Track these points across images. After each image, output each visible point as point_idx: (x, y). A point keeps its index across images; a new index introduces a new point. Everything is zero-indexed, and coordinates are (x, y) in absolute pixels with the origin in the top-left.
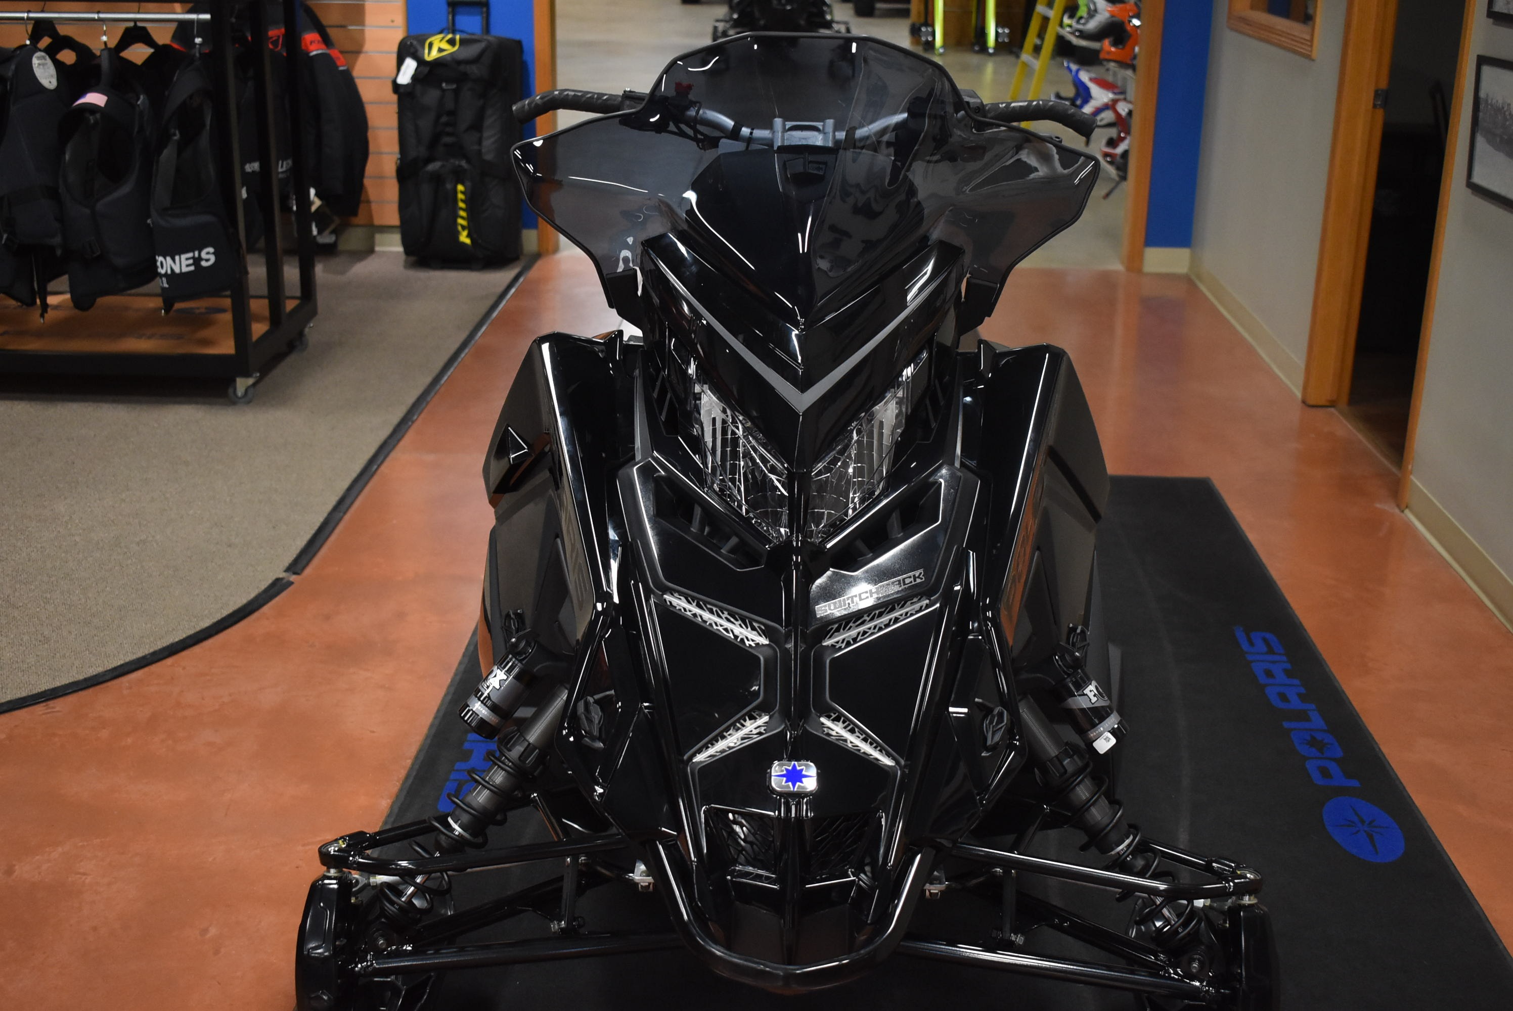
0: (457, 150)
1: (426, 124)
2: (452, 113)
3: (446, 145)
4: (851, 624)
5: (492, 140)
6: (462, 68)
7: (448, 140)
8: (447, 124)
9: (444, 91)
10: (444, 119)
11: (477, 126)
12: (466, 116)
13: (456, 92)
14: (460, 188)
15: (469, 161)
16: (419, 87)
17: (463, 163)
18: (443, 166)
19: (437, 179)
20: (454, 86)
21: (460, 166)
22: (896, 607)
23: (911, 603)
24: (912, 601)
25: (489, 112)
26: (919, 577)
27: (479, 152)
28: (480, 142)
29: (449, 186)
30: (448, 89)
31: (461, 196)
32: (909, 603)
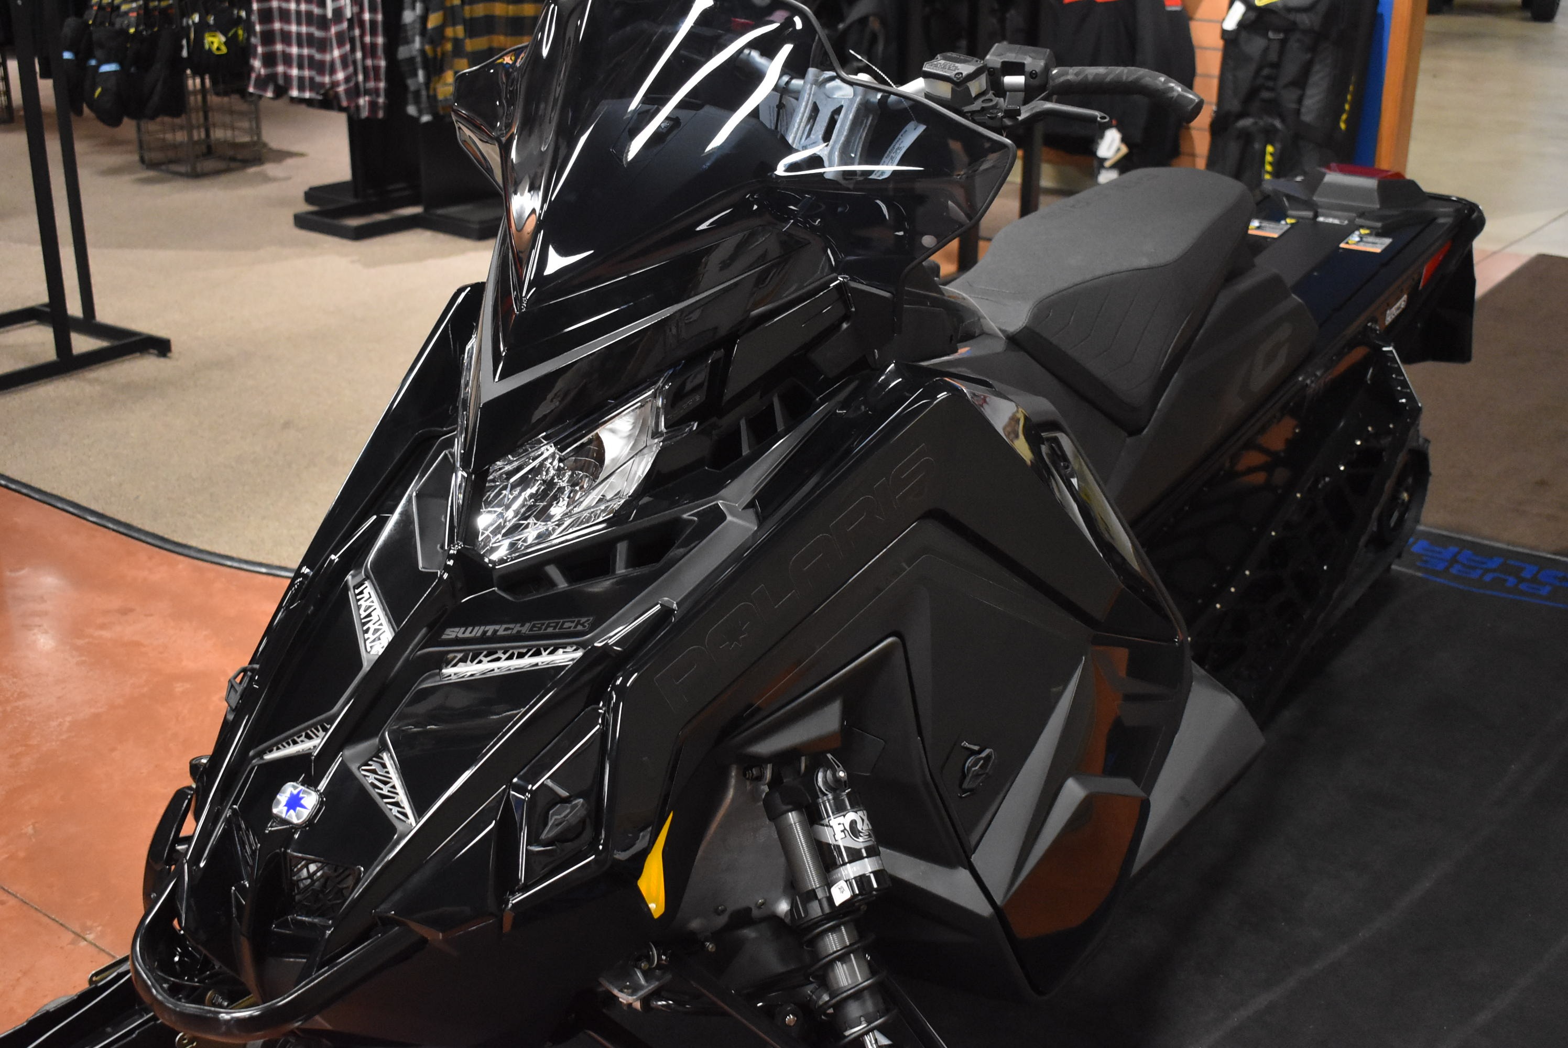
0: (1273, 107)
1: (1245, 75)
2: (1276, 66)
3: (1264, 101)
4: (481, 657)
5: (1317, 98)
6: (1292, 16)
7: (1265, 95)
8: (1269, 78)
9: (1270, 40)
10: (1266, 72)
11: (1301, 82)
12: (1290, 70)
13: (1283, 42)
14: (1270, 149)
15: (1283, 121)
16: (1244, 34)
17: (1278, 124)
18: (1255, 123)
19: (1246, 137)
20: (1281, 36)
21: (1273, 126)
22: (543, 652)
23: (564, 652)
24: (565, 650)
25: (1317, 67)
26: (583, 625)
27: (1298, 112)
28: (1300, 100)
29: (1257, 146)
30: (1275, 39)
31: (1269, 158)
32: (561, 651)
